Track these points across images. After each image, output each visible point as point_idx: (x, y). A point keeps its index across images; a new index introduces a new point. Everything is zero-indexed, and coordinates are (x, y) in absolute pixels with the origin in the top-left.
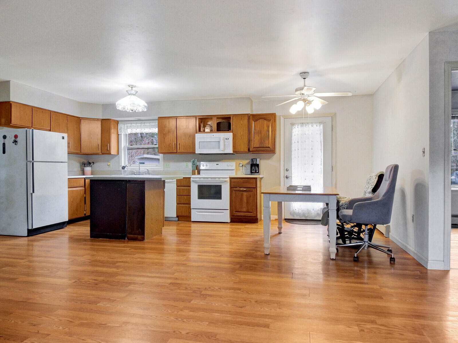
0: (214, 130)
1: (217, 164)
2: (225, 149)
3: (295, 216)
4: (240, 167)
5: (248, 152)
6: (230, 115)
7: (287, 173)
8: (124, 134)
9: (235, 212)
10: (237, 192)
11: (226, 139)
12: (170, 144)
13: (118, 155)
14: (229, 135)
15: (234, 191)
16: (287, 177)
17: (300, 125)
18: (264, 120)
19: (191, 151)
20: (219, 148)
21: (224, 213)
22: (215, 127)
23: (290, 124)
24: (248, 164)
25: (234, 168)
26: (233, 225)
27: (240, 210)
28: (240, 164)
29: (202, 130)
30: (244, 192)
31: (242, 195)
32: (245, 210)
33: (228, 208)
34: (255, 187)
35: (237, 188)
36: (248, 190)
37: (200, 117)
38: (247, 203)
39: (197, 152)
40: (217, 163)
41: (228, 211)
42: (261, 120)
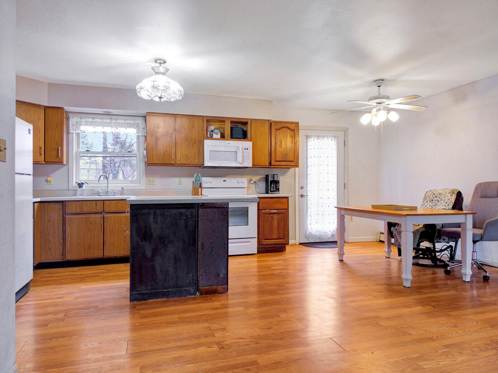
0: (228, 137)
1: (224, 181)
2: (243, 161)
3: (310, 239)
4: (250, 185)
5: (268, 166)
6: (248, 119)
7: (302, 192)
8: (76, 133)
9: (264, 240)
10: (265, 215)
11: (245, 149)
12: (166, 151)
13: (68, 165)
14: (248, 144)
15: (262, 214)
16: (302, 196)
17: (316, 138)
18: (286, 129)
19: (196, 162)
20: (236, 160)
21: (250, 243)
22: (228, 133)
23: (306, 136)
24: (260, 180)
25: (245, 185)
26: (261, 256)
27: (270, 238)
28: (251, 181)
29: (209, 135)
30: (274, 215)
31: (272, 217)
32: (275, 236)
33: (256, 236)
34: (287, 208)
35: (266, 209)
36: (279, 212)
37: (208, 118)
38: (278, 227)
39: (207, 164)
40: (224, 179)
41: (256, 240)
42: (283, 129)
